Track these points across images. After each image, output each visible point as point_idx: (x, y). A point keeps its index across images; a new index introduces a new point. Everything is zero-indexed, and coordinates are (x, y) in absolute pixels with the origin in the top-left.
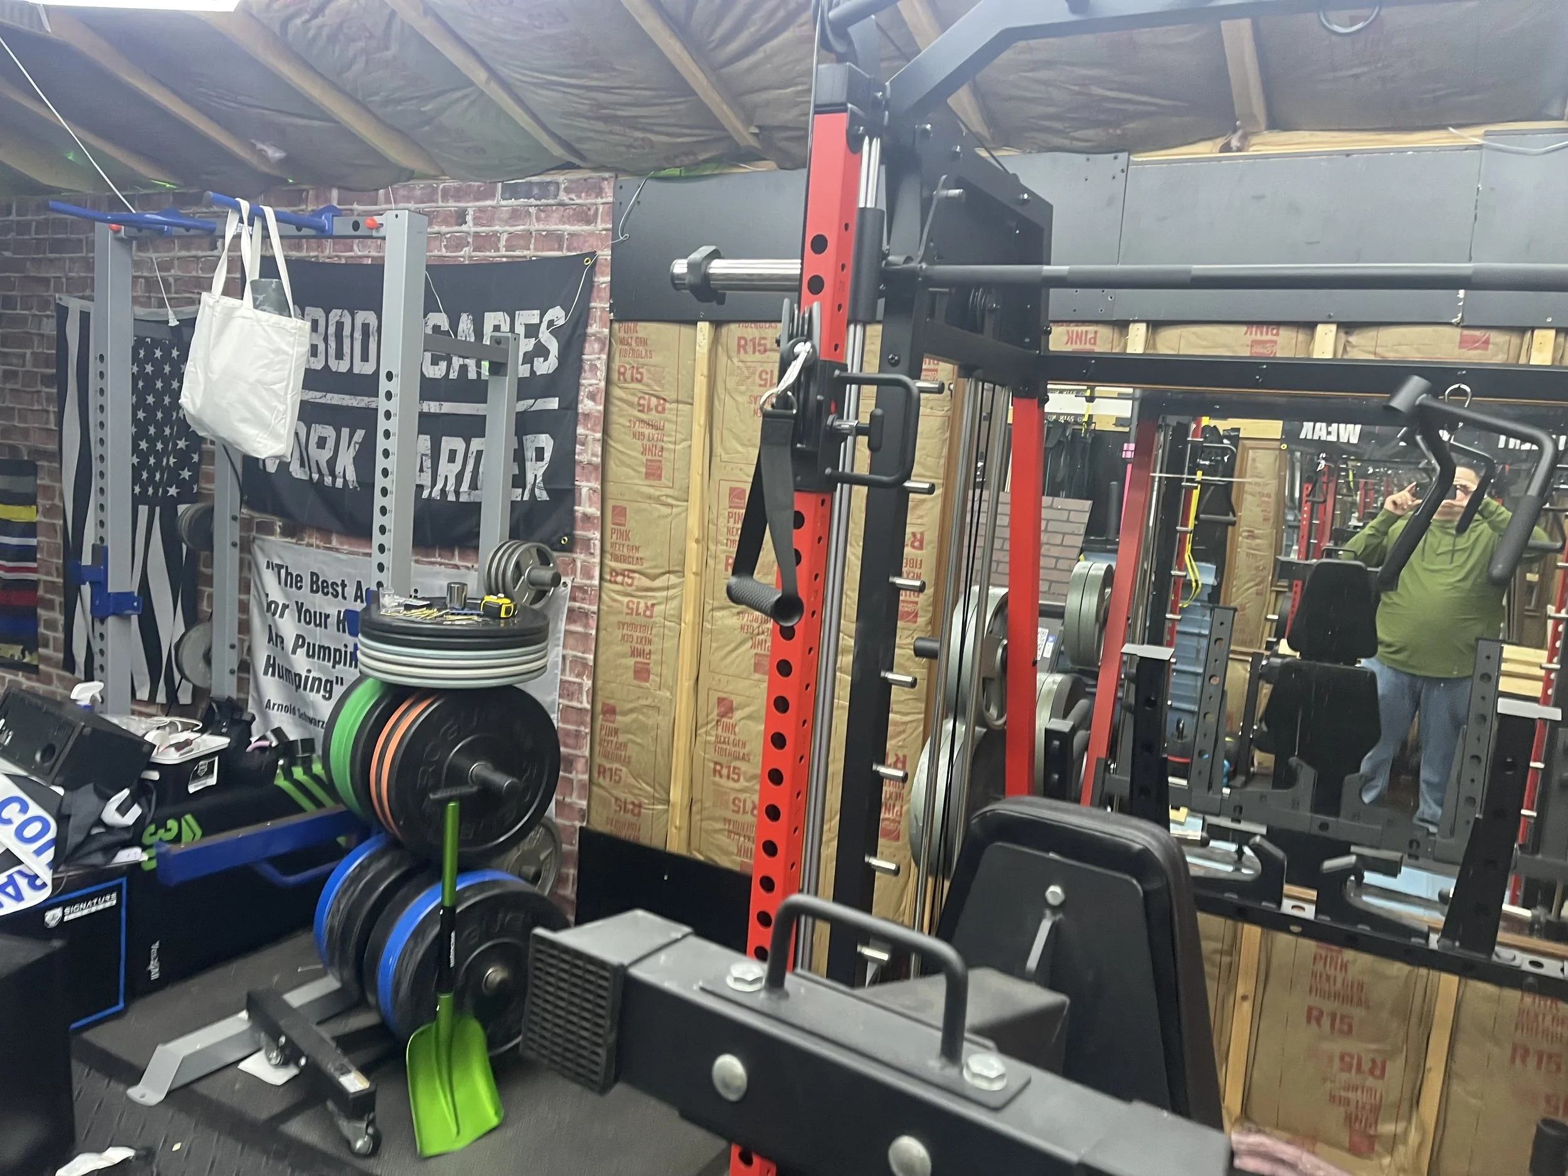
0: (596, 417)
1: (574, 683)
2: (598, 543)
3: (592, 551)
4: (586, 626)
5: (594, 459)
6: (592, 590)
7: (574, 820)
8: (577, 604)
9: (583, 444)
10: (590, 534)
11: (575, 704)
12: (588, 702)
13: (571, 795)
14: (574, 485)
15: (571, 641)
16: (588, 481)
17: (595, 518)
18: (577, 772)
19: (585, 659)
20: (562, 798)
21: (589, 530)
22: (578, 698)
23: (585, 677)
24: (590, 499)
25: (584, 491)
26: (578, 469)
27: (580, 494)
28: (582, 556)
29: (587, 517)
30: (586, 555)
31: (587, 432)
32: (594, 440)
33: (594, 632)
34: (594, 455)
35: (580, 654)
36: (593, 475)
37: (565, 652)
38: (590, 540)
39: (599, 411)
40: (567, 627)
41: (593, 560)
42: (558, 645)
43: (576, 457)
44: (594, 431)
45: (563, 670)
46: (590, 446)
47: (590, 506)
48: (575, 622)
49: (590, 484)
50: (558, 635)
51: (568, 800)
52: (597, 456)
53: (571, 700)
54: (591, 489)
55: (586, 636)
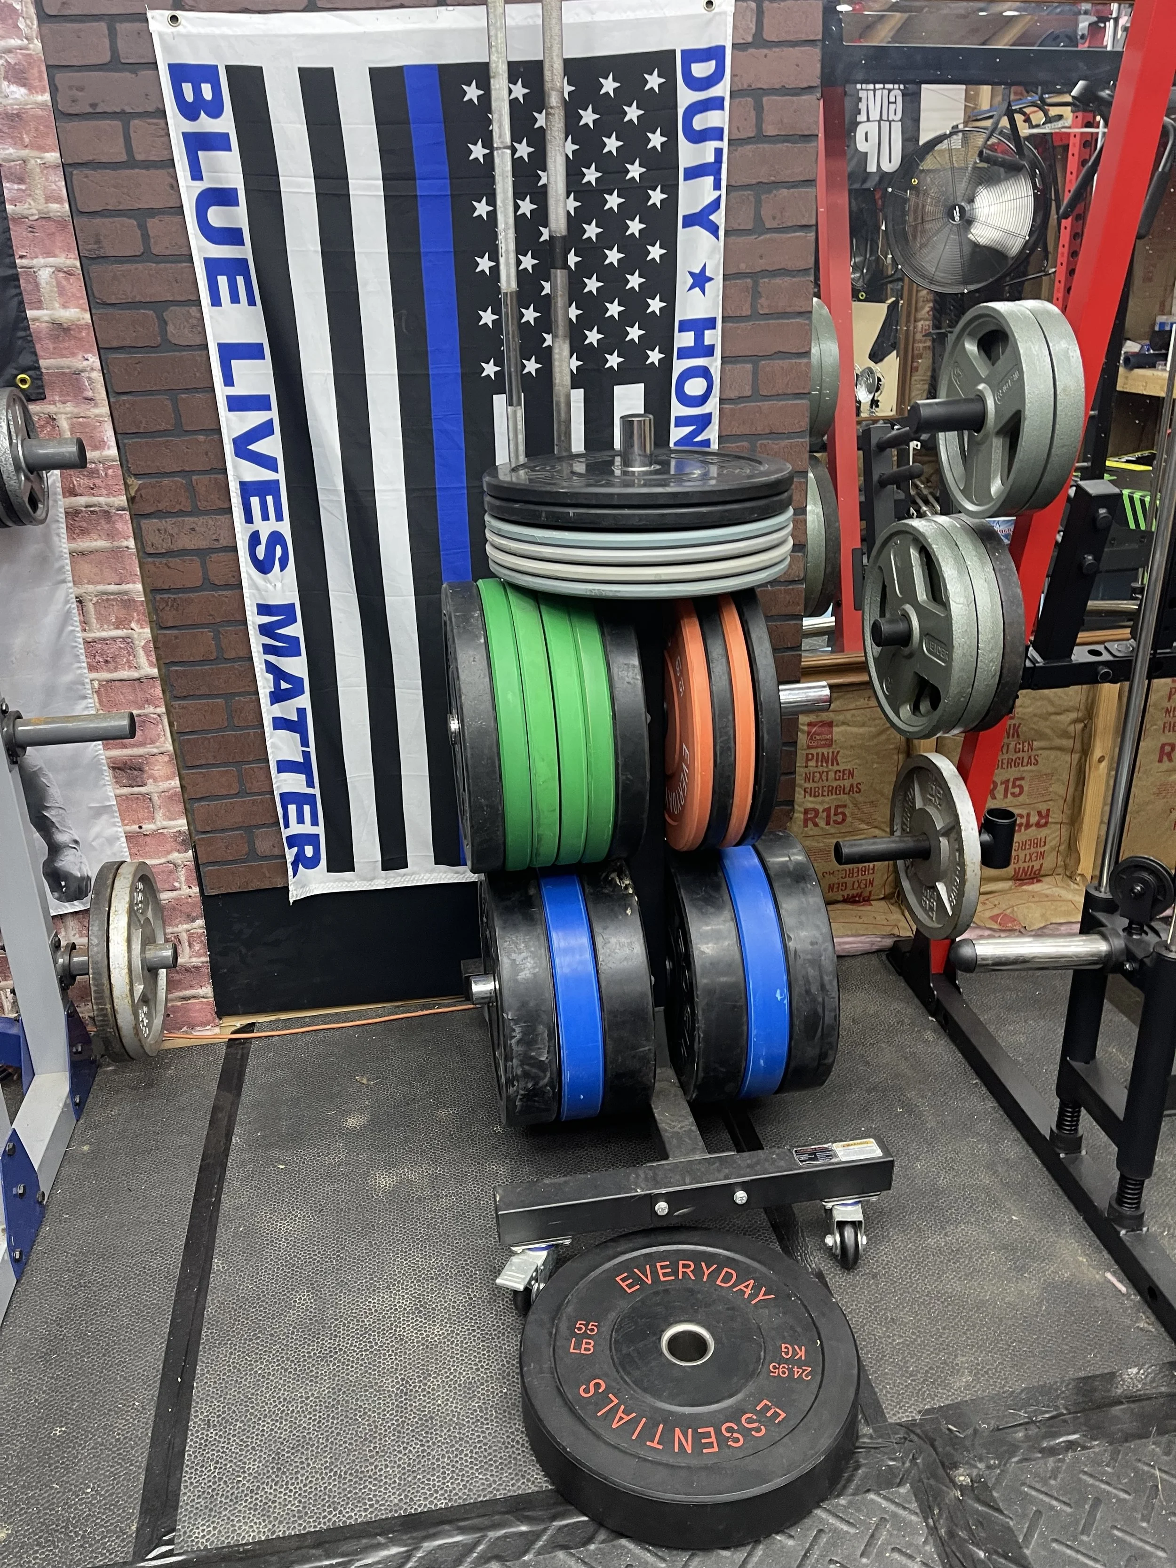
0: (36, 117)
1: (114, 639)
2: (97, 376)
3: (89, 394)
4: (111, 535)
5: (55, 206)
6: (106, 469)
7: (169, 853)
8: (82, 500)
9: (21, 181)
10: (77, 363)
11: (124, 674)
12: (151, 665)
13: (152, 819)
14: (14, 265)
15: (86, 568)
16: (49, 254)
17: (80, 328)
18: (155, 780)
19: (126, 593)
20: (135, 827)
21: (73, 355)
22: (128, 661)
23: (133, 625)
24: (61, 291)
25: (44, 275)
26: (17, 234)
27: (37, 285)
28: (69, 408)
29: (61, 330)
30: (77, 405)
31: (25, 153)
32: (45, 166)
33: (131, 543)
34: (49, 199)
35: (113, 588)
36: (59, 238)
37: (79, 591)
38: (78, 373)
39: (43, 105)
40: (74, 546)
41: (96, 411)
42: (64, 581)
43: (9, 207)
44: (42, 149)
45: (85, 622)
46: (39, 181)
47: (64, 306)
48: (84, 532)
49: (51, 260)
50: (57, 565)
51: (148, 827)
52: (58, 200)
53: (116, 669)
54: (59, 270)
55: (116, 553)
